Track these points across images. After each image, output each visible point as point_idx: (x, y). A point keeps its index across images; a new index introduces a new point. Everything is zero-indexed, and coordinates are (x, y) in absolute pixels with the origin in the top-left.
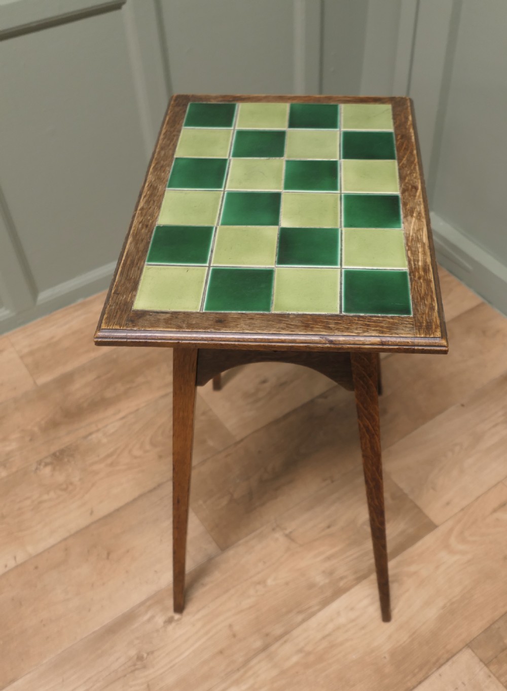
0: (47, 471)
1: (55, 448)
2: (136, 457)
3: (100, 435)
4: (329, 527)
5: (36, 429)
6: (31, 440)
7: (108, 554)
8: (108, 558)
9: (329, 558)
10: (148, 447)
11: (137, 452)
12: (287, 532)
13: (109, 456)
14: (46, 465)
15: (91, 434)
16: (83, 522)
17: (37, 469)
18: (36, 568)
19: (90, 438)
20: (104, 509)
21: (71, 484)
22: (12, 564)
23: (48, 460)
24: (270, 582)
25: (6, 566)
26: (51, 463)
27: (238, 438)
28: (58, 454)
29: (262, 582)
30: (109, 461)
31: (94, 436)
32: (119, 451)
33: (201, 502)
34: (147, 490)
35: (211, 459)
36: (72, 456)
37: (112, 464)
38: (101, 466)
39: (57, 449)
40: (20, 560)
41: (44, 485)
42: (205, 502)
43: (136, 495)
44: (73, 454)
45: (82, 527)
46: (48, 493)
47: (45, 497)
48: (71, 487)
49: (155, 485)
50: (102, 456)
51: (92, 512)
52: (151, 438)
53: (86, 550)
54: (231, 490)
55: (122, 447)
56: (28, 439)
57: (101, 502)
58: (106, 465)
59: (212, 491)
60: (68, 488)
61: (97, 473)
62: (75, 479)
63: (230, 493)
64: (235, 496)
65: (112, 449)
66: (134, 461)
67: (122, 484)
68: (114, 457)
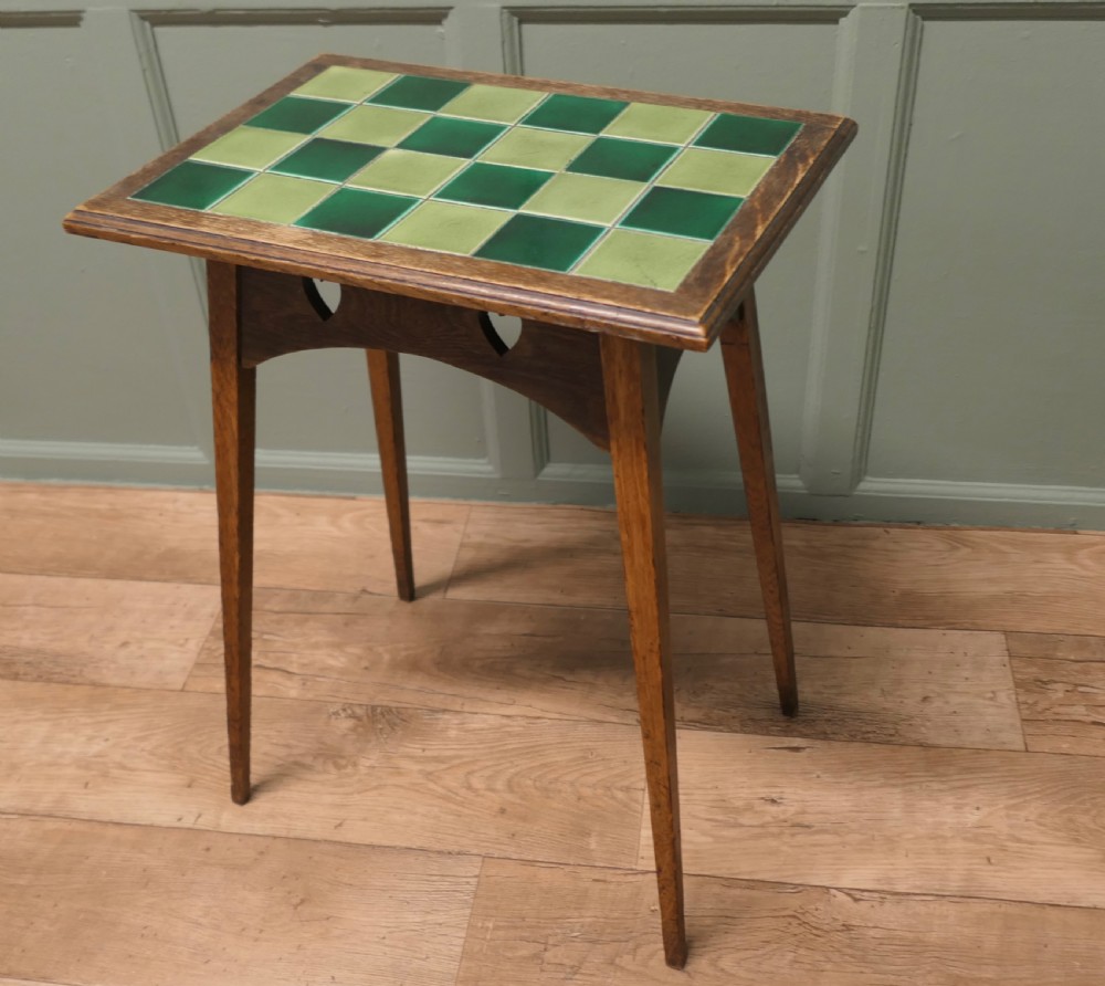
0: (348, 724)
1: (383, 700)
2: (469, 787)
3: (454, 720)
5: (387, 657)
6: (366, 668)
7: (302, 901)
8: (296, 907)
10: (499, 785)
11: (477, 782)
13: (437, 759)
14: (353, 716)
15: (444, 711)
16: (317, 831)
17: (336, 713)
18: (208, 849)
19: (439, 716)
20: (357, 833)
21: (355, 765)
22: (188, 822)
23: (359, 711)
25: (180, 820)
26: (359, 719)
28: (379, 710)
30: (430, 767)
31: (446, 716)
32: (457, 762)
33: (491, 925)
34: (438, 847)
35: (567, 869)
36: (393, 726)
37: (430, 773)
38: (416, 767)
39: (385, 703)
40: (203, 823)
41: (322, 743)
42: (496, 928)
43: (417, 843)
44: (395, 724)
45: (310, 835)
46: (315, 758)
47: (308, 760)
48: (349, 770)
49: (456, 848)
50: (428, 753)
51: (340, 825)
52: (516, 774)
53: (283, 873)
54: (551, 941)
55: (465, 760)
56: (365, 663)
57: (365, 819)
58: (420, 772)
59: (523, 919)
60: (345, 767)
61: (400, 774)
62: (364, 763)
63: (546, 943)
64: (548, 955)
65: (448, 753)
66: (463, 792)
67: (415, 813)
68: (443, 766)
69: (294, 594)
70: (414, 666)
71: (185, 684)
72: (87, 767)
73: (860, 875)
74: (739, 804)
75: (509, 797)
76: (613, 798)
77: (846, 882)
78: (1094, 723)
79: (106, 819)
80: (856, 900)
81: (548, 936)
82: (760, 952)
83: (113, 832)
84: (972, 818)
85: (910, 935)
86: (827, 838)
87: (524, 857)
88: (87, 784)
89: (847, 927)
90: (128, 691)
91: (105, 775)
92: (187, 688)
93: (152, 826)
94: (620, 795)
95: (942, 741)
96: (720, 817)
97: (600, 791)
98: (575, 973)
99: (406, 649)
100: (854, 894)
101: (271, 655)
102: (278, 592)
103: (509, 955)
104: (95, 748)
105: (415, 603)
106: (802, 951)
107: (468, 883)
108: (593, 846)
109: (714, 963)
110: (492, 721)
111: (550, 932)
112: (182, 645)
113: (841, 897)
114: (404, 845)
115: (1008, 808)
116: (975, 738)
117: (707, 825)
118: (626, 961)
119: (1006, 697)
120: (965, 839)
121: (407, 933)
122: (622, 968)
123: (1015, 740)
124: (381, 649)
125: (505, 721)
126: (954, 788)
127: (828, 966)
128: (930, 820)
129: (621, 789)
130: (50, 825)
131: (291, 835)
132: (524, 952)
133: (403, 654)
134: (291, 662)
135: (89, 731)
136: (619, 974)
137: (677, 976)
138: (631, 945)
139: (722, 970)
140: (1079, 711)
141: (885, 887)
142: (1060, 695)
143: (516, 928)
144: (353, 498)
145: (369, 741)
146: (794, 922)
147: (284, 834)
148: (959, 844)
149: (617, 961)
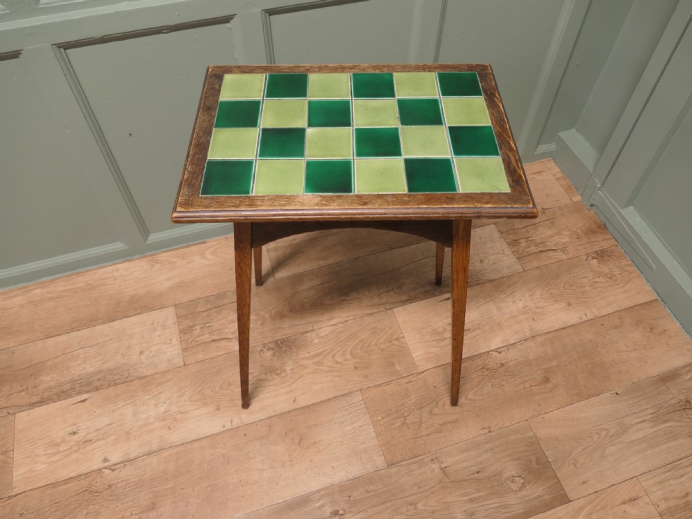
0: (269, 354)
1: (278, 336)
2: (337, 363)
3: (314, 335)
4: (478, 472)
5: (267, 316)
6: (262, 324)
7: (300, 441)
8: (299, 444)
9: (472, 500)
10: (348, 357)
11: (339, 359)
12: (443, 466)
13: (317, 355)
14: (269, 349)
15: (307, 332)
16: (288, 407)
17: (261, 350)
18: (245, 435)
19: (306, 335)
20: (305, 400)
21: (284, 371)
22: (228, 426)
23: (271, 346)
24: (420, 506)
25: (224, 427)
26: (273, 349)
27: (420, 369)
28: (279, 342)
29: (414, 504)
30: (316, 360)
31: (309, 334)
32: (325, 353)
33: (380, 418)
34: (340, 394)
35: (395, 382)
36: (289, 347)
37: (318, 363)
38: (310, 362)
39: (280, 338)
40: (235, 424)
41: (264, 366)
42: (383, 418)
43: (331, 396)
44: (290, 346)
45: (285, 410)
46: (266, 374)
47: (263, 377)
48: (283, 374)
49: (347, 391)
50: (311, 354)
51: (295, 400)
52: (352, 349)
53: (285, 432)
54: (406, 415)
55: (329, 351)
56: (260, 322)
57: (303, 394)
58: (313, 363)
59: (390, 410)
60: (281, 374)
61: (305, 368)
62: (288, 368)
63: (404, 417)
64: (408, 421)
65: (320, 350)
66: (335, 365)
67: (322, 383)
68: (321, 357)
69: (207, 299)
70: (281, 316)
71: (184, 362)
72: (163, 419)
73: (496, 342)
74: (441, 330)
75: (356, 360)
76: (394, 345)
77: (493, 347)
78: (540, 252)
79: (189, 440)
80: (500, 353)
81: (403, 413)
82: (479, 387)
83: (197, 445)
84: (521, 304)
85: (524, 359)
86: (478, 332)
87: (375, 384)
88: (169, 427)
89: (502, 365)
90: (158, 375)
91: (175, 420)
92: (186, 364)
93: (213, 435)
94: (396, 343)
95: (495, 277)
96: (438, 338)
97: (388, 344)
98: (421, 424)
99: (274, 309)
100: (497, 350)
101: (215, 333)
102: (198, 301)
103: (393, 427)
104: (162, 409)
105: (264, 286)
106: (493, 381)
107: (361, 404)
108: (399, 369)
109: (467, 399)
110: (329, 329)
111: (402, 411)
112: (169, 343)
113: (494, 353)
114: (326, 398)
115: (530, 296)
116: (506, 272)
117: (434, 343)
118: (436, 411)
119: (507, 251)
120: (522, 314)
121: (350, 436)
122: (437, 415)
123: (518, 268)
124: (262, 313)
125: (334, 327)
126: (509, 295)
127: (504, 382)
128: (507, 311)
129: (395, 340)
130: (165, 454)
131: (277, 413)
132: (399, 424)
133: (273, 311)
134: (227, 333)
135: (153, 402)
136: (437, 417)
137: (457, 409)
138: (434, 403)
139: (471, 400)
140: (533, 249)
141: (507, 344)
142: (524, 244)
143: (389, 415)
144: (204, 242)
145: (284, 358)
146: (484, 370)
147: (274, 414)
148: (521, 317)
149: (433, 412)
